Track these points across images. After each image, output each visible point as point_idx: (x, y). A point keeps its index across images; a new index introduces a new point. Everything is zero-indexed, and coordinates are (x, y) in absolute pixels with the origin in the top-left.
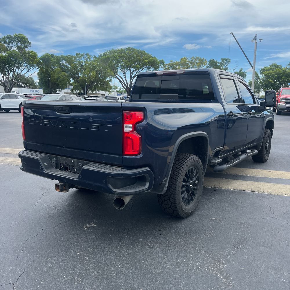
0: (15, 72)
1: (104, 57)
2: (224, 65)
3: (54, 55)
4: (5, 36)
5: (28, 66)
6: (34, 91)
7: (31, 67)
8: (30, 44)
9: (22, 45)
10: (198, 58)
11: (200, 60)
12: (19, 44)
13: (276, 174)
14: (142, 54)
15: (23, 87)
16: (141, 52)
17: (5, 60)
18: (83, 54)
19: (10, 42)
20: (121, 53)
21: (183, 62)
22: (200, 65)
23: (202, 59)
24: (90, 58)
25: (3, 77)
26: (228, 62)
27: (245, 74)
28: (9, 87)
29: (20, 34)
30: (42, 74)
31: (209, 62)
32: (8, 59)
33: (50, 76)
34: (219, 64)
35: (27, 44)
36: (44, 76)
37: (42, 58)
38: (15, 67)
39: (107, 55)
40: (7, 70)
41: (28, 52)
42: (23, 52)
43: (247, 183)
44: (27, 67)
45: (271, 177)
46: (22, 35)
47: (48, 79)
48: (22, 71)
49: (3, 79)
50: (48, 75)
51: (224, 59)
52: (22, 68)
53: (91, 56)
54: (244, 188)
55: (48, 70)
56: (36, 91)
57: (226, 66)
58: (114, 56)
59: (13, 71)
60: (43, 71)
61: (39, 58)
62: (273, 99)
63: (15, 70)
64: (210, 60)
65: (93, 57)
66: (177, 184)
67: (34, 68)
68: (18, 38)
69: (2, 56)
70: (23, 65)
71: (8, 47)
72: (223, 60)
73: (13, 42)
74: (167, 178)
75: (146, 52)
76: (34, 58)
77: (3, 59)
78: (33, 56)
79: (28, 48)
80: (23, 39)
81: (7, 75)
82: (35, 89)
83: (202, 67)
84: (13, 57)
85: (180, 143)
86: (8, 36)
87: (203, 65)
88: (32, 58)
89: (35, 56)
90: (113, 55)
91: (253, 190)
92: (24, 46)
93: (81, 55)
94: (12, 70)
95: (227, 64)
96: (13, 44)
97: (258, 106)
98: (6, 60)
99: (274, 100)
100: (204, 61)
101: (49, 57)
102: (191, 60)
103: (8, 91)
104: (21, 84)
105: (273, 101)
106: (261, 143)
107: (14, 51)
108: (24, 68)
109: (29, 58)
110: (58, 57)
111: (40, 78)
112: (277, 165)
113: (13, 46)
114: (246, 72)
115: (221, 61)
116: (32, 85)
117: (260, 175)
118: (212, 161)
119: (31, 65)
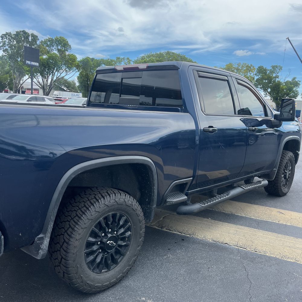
0: (54, 74)
1: (141, 61)
2: (274, 73)
3: (95, 59)
4: (46, 39)
5: (67, 69)
6: (75, 95)
7: (70, 70)
8: (70, 47)
9: (62, 48)
10: (246, 65)
11: (247, 66)
12: (59, 47)
13: (290, 218)
14: (181, 58)
15: (64, 90)
16: (181, 57)
17: (44, 62)
18: (124, 58)
19: (52, 45)
20: (159, 58)
21: (228, 68)
22: (247, 72)
23: (250, 65)
24: (130, 63)
25: (43, 80)
26: (280, 69)
27: (299, 83)
28: (48, 90)
29: (61, 37)
30: (81, 78)
31: (257, 69)
32: (48, 62)
33: (89, 80)
34: (268, 72)
35: (67, 47)
36: (83, 80)
37: (80, 62)
38: (54, 69)
39: (145, 59)
40: (47, 72)
41: (68, 55)
42: (63, 55)
43: (237, 231)
44: (66, 71)
45: (281, 222)
46: (63, 38)
47: (88, 83)
48: (61, 74)
49: (42, 82)
50: (88, 79)
51: (275, 66)
52: (61, 71)
53: (132, 60)
54: (227, 240)
55: (88, 74)
56: (77, 95)
57: (277, 73)
58: (152, 60)
59: (53, 74)
60: (83, 75)
61: (78, 62)
62: (290, 110)
63: (55, 73)
64: (258, 67)
65: (133, 61)
66: (70, 243)
67: (73, 71)
68: (59, 41)
69: (43, 59)
70: (62, 68)
71: (49, 49)
72: (273, 67)
73: (54, 44)
74: (45, 233)
75: (187, 57)
76: (73, 61)
77: (43, 62)
78: (72, 59)
79: (68, 51)
80: (64, 42)
81: (47, 77)
82: (76, 92)
83: (249, 74)
84: (52, 60)
85: (73, 176)
86: (49, 38)
87: (250, 72)
88: (71, 62)
89: (74, 59)
90: (150, 59)
91: (240, 244)
92: (64, 49)
93: (121, 59)
94: (51, 73)
95: (278, 72)
96: (54, 47)
97: (271, 119)
98: (46, 63)
99: (291, 112)
100: (252, 68)
101: (89, 60)
102: (237, 66)
103: (47, 93)
104: (63, 87)
105: (291, 114)
106: (276, 170)
107: (54, 54)
108: (63, 71)
109: (68, 61)
110: (98, 60)
111: (80, 82)
112: (299, 201)
113: (54, 49)
114: (300, 81)
115: (271, 68)
116: (73, 89)
117: (265, 218)
118: (167, 200)
119: (70, 68)
